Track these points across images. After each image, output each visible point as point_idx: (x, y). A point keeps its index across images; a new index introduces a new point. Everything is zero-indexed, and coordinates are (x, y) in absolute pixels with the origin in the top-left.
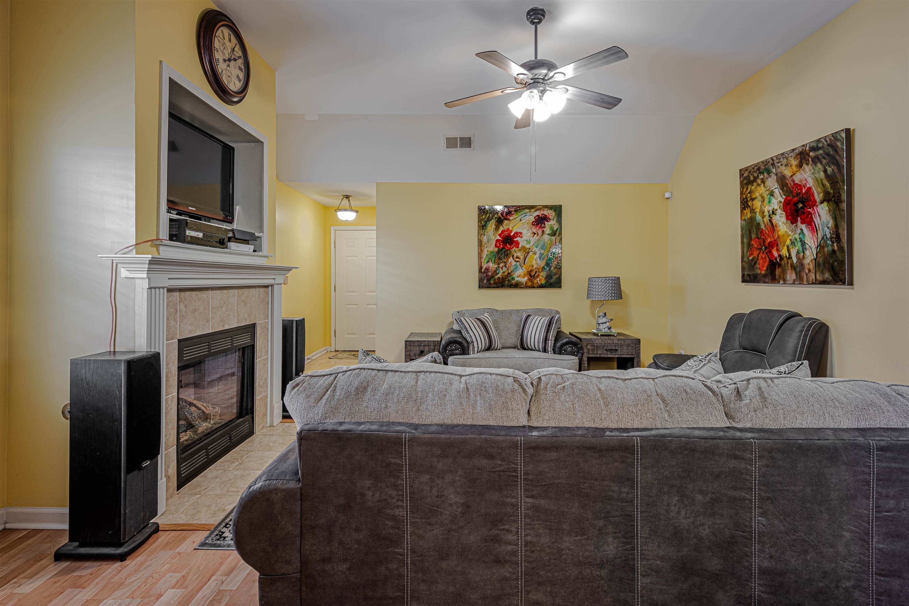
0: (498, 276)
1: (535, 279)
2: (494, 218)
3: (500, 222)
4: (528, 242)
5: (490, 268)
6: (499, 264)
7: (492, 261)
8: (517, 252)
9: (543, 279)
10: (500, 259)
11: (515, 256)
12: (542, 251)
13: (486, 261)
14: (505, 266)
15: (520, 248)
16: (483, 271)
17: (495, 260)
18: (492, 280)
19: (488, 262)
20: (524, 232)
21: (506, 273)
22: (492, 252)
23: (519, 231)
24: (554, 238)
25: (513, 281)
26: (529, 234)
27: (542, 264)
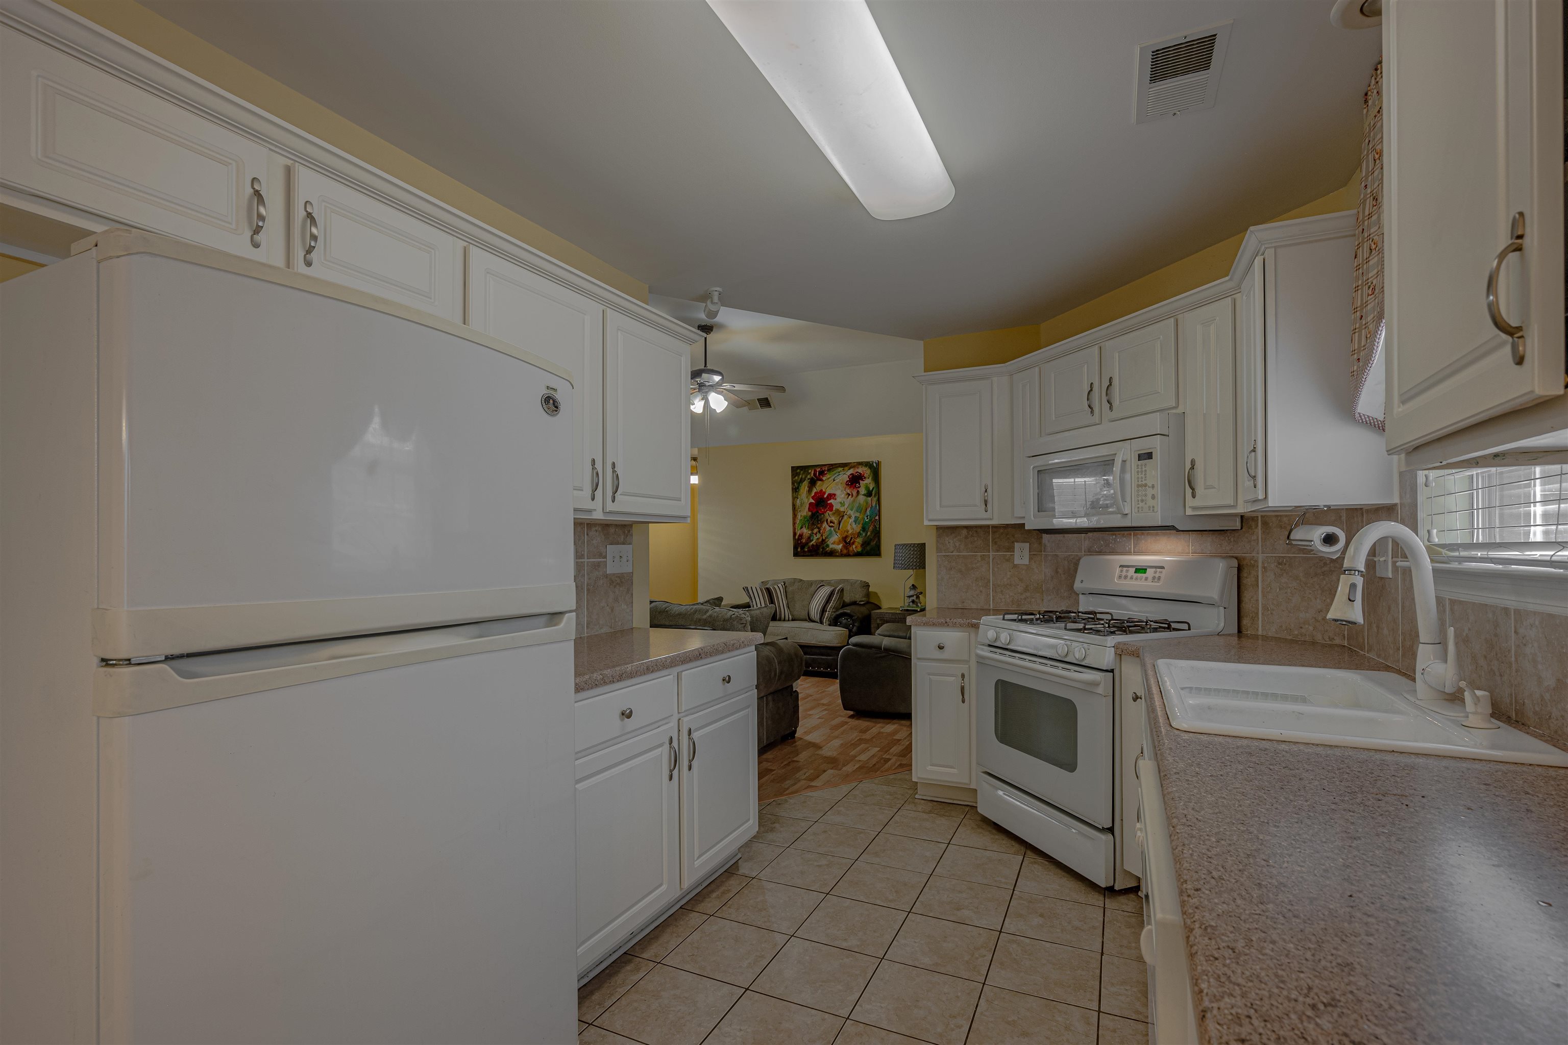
0: (812, 543)
1: (850, 546)
2: (807, 479)
3: (813, 483)
4: (842, 504)
5: (804, 534)
6: (812, 530)
7: (805, 527)
8: (830, 516)
9: (859, 545)
10: (813, 524)
11: (829, 520)
12: (858, 514)
13: (799, 527)
14: (819, 532)
15: (834, 512)
16: (797, 537)
17: (808, 525)
18: (806, 547)
19: (801, 528)
20: (838, 493)
21: (820, 540)
22: (805, 517)
23: (832, 492)
24: (869, 499)
25: (828, 549)
26: (843, 496)
27: (857, 528)
